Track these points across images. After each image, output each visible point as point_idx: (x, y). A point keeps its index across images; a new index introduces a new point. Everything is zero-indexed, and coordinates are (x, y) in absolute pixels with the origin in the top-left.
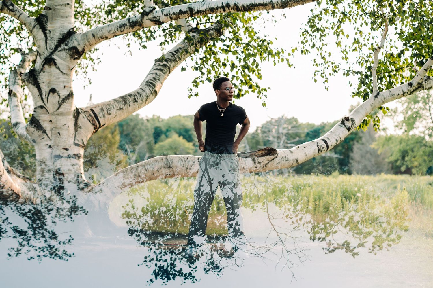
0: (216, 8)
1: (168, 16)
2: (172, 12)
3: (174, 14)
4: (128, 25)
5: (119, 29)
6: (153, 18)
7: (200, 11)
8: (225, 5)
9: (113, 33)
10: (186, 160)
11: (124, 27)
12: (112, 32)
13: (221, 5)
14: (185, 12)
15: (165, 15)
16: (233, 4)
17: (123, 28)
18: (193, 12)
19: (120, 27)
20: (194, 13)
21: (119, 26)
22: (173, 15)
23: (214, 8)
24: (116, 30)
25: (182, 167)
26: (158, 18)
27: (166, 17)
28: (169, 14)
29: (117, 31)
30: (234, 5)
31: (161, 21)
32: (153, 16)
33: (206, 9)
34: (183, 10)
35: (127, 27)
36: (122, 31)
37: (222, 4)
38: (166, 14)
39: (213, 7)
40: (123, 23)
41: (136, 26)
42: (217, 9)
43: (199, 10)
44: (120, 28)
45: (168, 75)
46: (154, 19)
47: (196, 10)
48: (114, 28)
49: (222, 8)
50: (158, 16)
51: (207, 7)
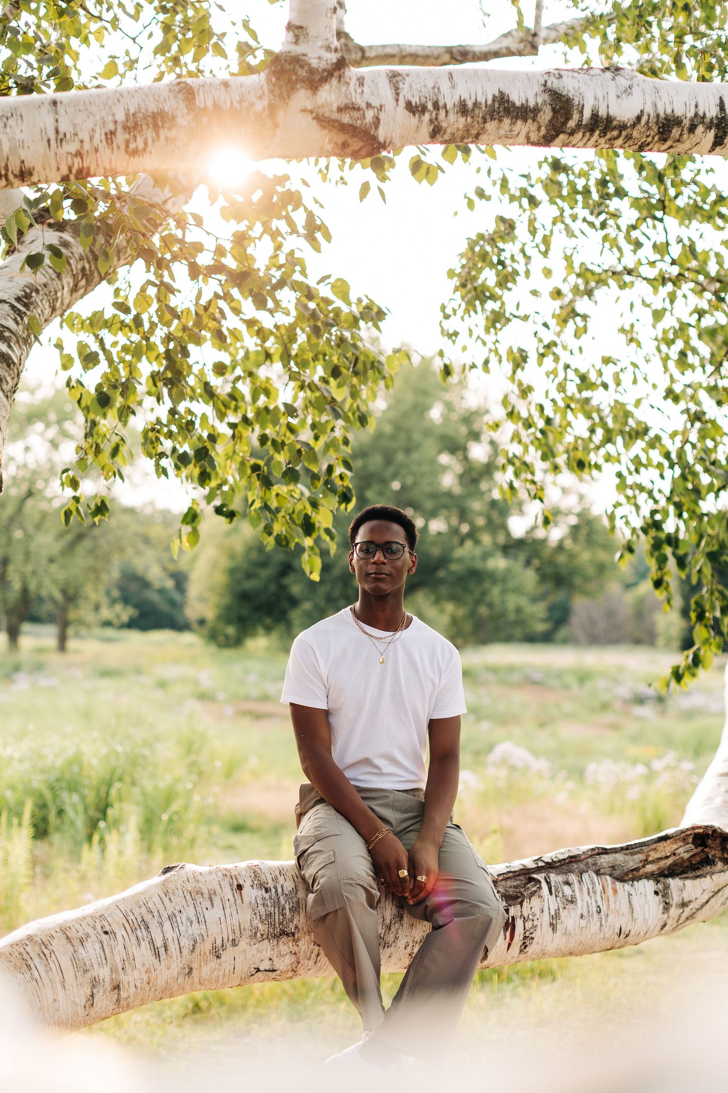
0: (686, 123)
1: (427, 117)
2: (450, 99)
3: (463, 109)
4: (184, 120)
6: (340, 110)
7: (609, 119)
9: (79, 154)
11: (156, 127)
12: (73, 147)
14: (525, 113)
15: (410, 108)
17: (150, 134)
18: (568, 117)
19: (133, 126)
20: (572, 124)
21: (121, 117)
22: (452, 117)
23: (678, 122)
24: (99, 137)
26: (370, 115)
27: (414, 120)
28: (436, 105)
29: (102, 147)
31: (382, 134)
32: (343, 101)
33: (639, 118)
34: (517, 98)
35: (173, 133)
36: (135, 153)
37: (722, 106)
38: (415, 101)
39: (679, 113)
40: (152, 108)
42: (692, 129)
43: (602, 113)
44: (126, 128)
46: (346, 119)
47: (587, 114)
48: (89, 125)
49: (718, 126)
50: (369, 105)
51: (649, 109)
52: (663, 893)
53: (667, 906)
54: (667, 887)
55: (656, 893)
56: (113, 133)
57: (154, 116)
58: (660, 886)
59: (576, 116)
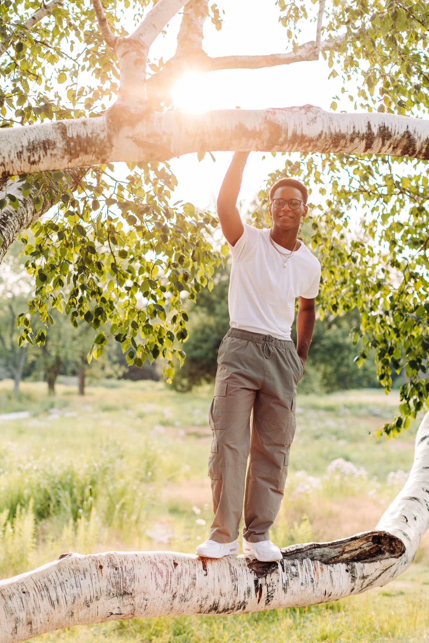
0: (348, 137)
1: (198, 139)
2: (211, 128)
3: (219, 134)
4: (60, 144)
5: (26, 154)
6: (148, 136)
7: (303, 137)
8: (375, 130)
9: (2, 164)
10: (170, 569)
11: (45, 149)
13: (364, 130)
14: (254, 135)
15: (189, 134)
16: (402, 132)
17: (42, 152)
18: (279, 136)
19: (32, 148)
20: (281, 140)
21: (25, 144)
22: (213, 138)
23: (343, 137)
24: (13, 155)
25: (159, 592)
26: (165, 139)
28: (203, 132)
29: (16, 160)
30: (403, 136)
31: (173, 148)
32: (150, 132)
33: (320, 136)
34: (249, 126)
35: (55, 152)
36: (34, 163)
37: (369, 127)
38: (191, 130)
39: (343, 131)
40: (43, 138)
41: (86, 153)
42: (352, 140)
43: (299, 133)
44: (28, 150)
46: (151, 141)
47: (290, 134)
48: (8, 148)
49: (367, 138)
50: (164, 133)
51: (326, 130)
52: (351, 571)
53: (354, 578)
54: (353, 567)
55: (347, 571)
56: (21, 153)
57: (44, 143)
58: (349, 567)
59: (283, 136)
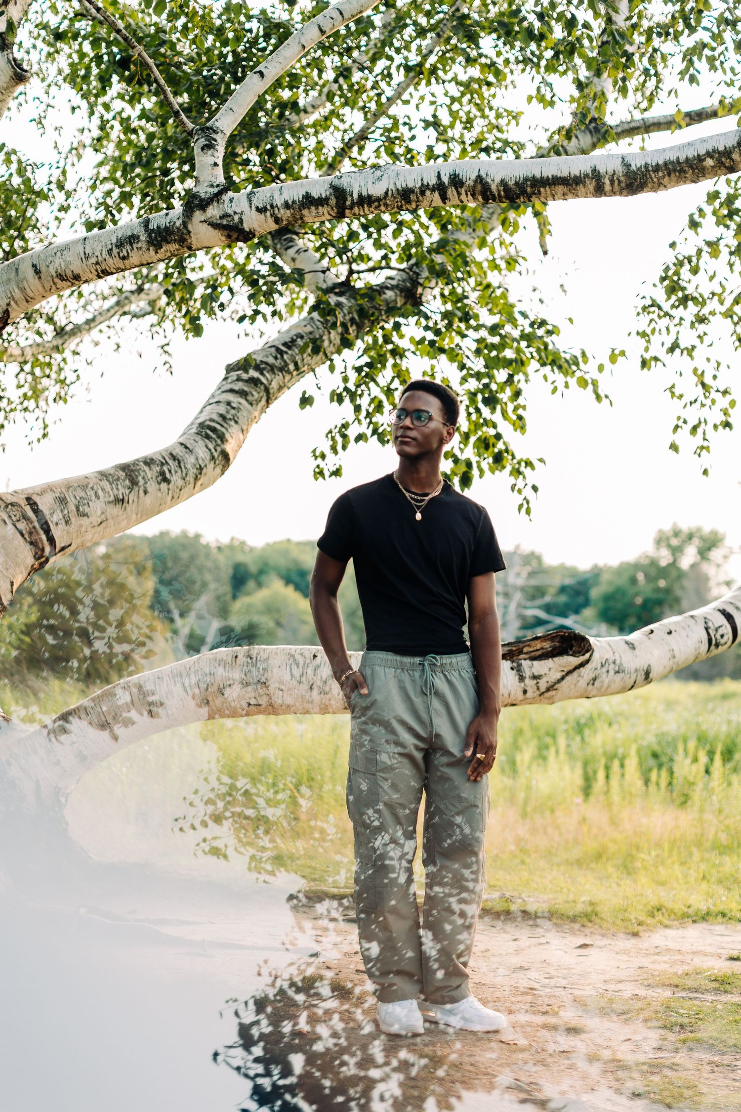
0: (417, 190)
1: (268, 213)
2: (279, 201)
3: (287, 205)
4: (143, 238)
5: (115, 251)
6: (221, 218)
7: (369, 197)
8: (445, 179)
9: (97, 263)
10: (308, 661)
11: (131, 244)
12: (94, 260)
13: (433, 181)
14: (321, 202)
15: (258, 210)
16: (473, 177)
17: (128, 247)
18: (345, 200)
19: (120, 244)
20: (348, 203)
21: (114, 241)
22: (282, 211)
23: (412, 191)
24: (105, 253)
25: (294, 682)
26: (236, 218)
27: (262, 216)
28: (272, 206)
29: (107, 257)
30: (476, 182)
31: (246, 227)
32: (222, 213)
33: (386, 193)
34: (315, 195)
35: (140, 245)
36: (124, 258)
37: (439, 176)
38: (261, 205)
39: (410, 185)
40: (129, 234)
41: (168, 243)
42: (423, 193)
43: (364, 193)
44: (117, 246)
45: (263, 411)
46: (224, 222)
47: (356, 196)
48: (100, 248)
49: (438, 189)
50: (235, 213)
51: (392, 187)
52: (518, 669)
56: (111, 250)
57: (130, 237)
58: (513, 664)
59: (349, 198)
